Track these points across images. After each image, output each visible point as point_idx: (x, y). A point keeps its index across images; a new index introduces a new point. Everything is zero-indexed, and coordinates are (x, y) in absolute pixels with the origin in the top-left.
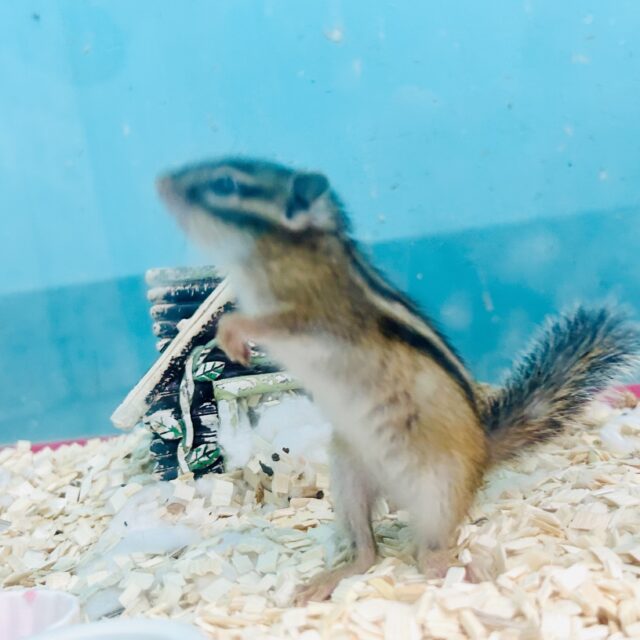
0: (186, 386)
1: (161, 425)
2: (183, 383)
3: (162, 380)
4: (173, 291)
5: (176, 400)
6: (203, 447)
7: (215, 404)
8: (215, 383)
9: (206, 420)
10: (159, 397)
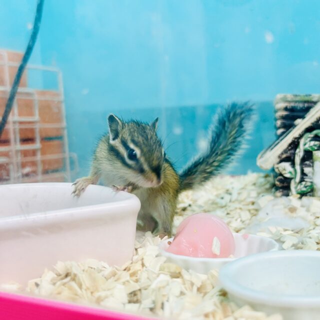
0: (299, 152)
1: (284, 170)
2: (298, 150)
6: (304, 183)
7: (313, 163)
8: (314, 152)
9: (307, 170)
10: (284, 156)
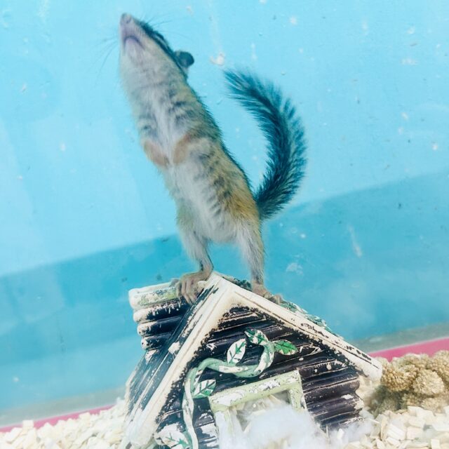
0: (187, 404)
1: (171, 439)
2: (184, 402)
3: (167, 402)
4: (153, 310)
5: (179, 416)
7: (212, 414)
8: (210, 398)
9: (206, 429)
10: (165, 416)
